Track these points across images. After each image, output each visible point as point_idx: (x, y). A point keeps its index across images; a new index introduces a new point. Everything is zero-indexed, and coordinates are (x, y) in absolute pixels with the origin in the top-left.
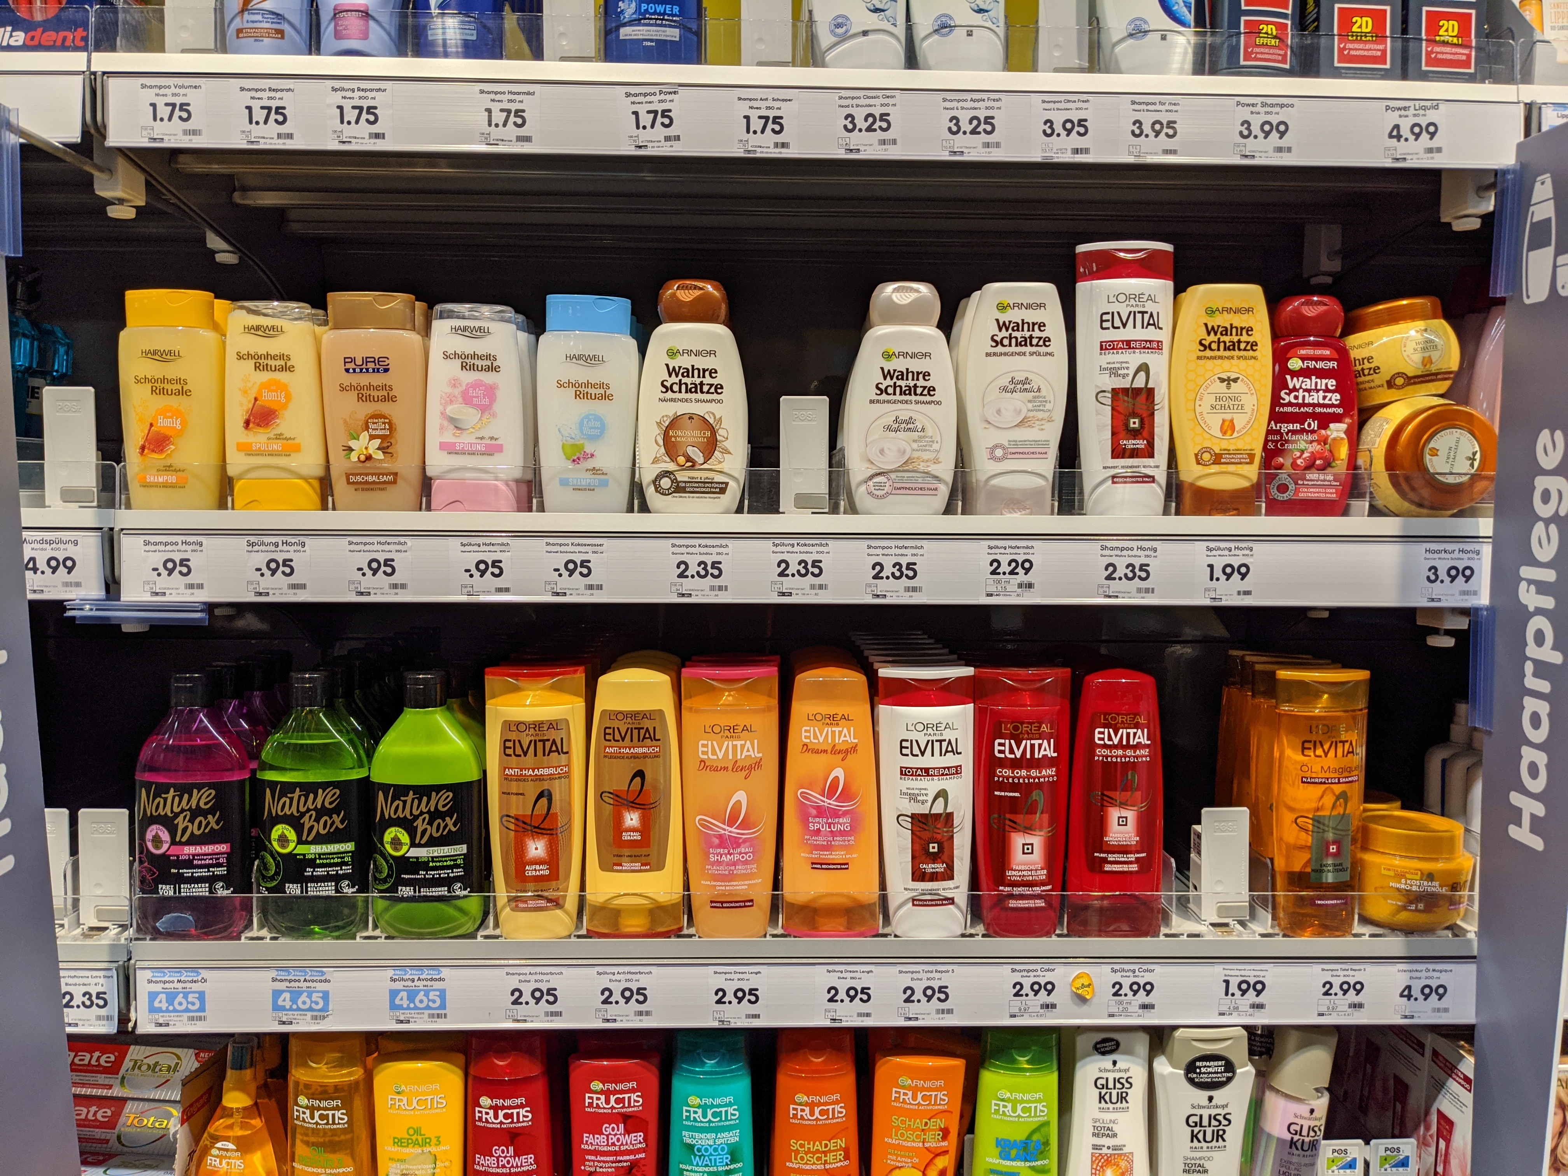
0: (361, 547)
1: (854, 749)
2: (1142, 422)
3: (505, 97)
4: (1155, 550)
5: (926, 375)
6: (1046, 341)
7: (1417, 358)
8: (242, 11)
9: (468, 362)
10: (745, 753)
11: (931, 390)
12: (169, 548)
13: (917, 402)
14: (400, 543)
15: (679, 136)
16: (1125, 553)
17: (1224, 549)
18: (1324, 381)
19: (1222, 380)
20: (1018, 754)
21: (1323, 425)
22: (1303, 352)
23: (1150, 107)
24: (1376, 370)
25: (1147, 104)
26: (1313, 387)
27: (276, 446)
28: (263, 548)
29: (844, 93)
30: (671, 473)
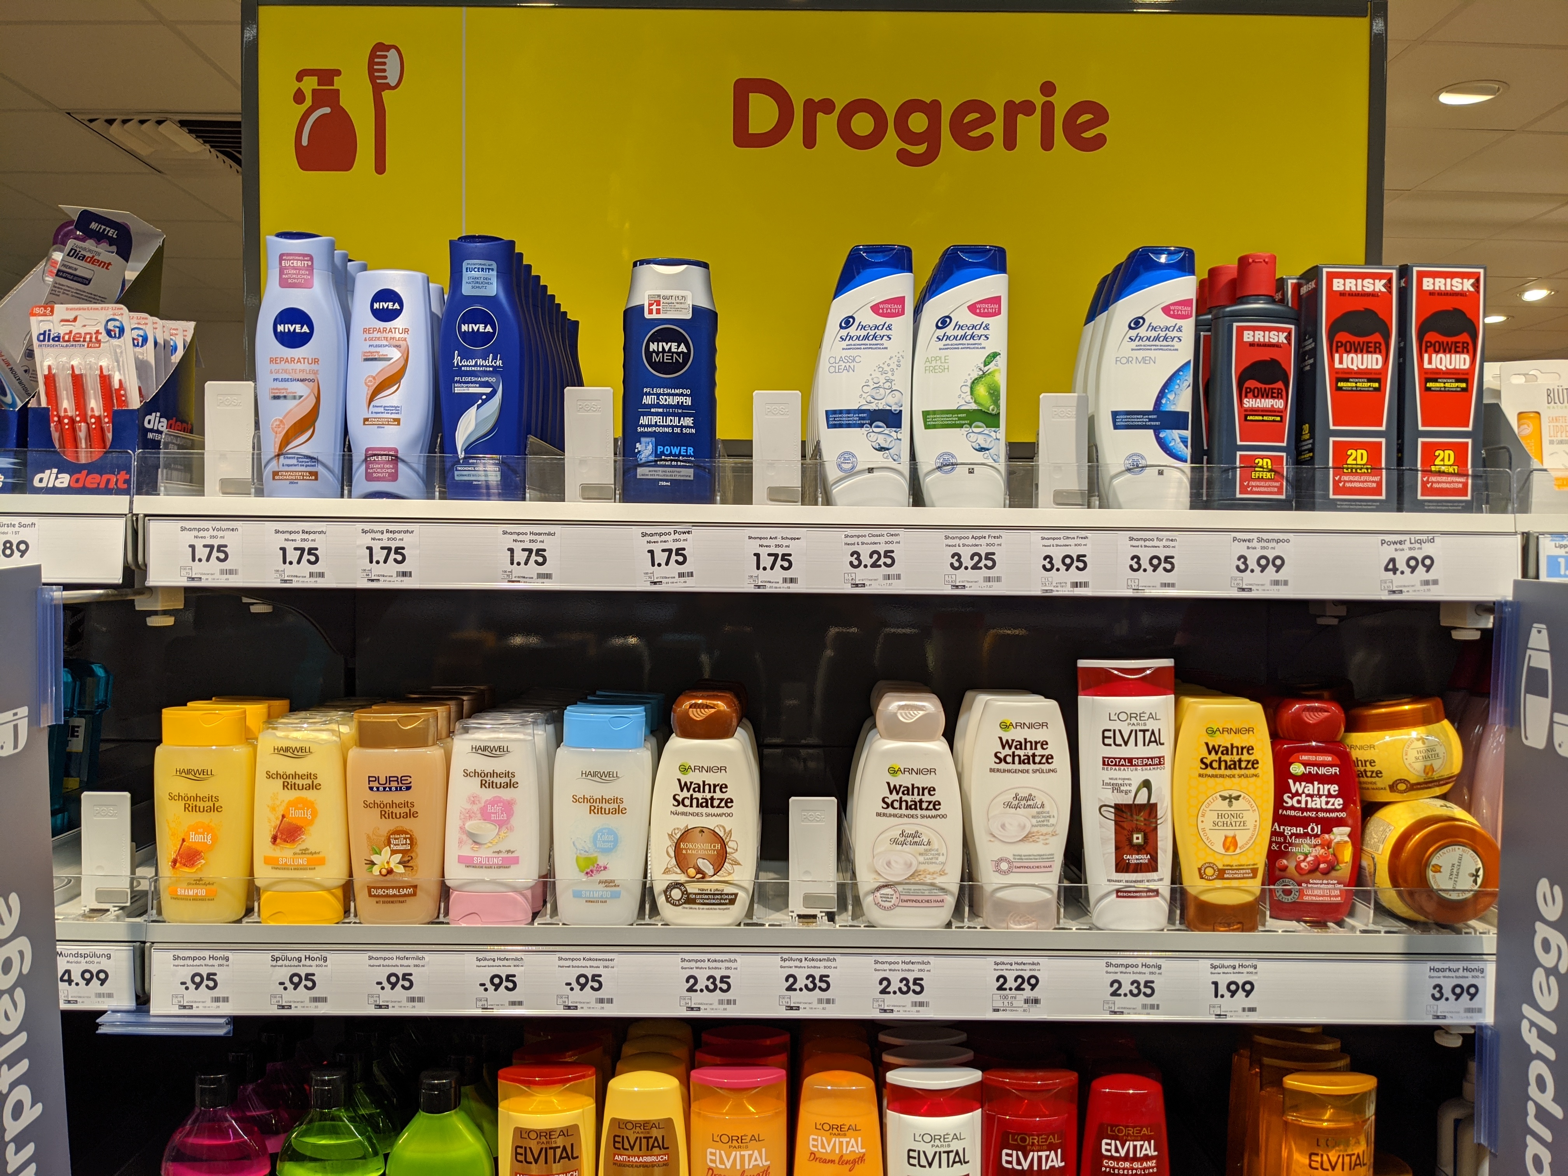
0: (381, 962)
1: (861, 1159)
2: (1145, 838)
3: (527, 538)
4: (1160, 967)
5: (931, 790)
6: (1049, 758)
7: (1419, 766)
8: (278, 455)
9: (487, 780)
10: (753, 1163)
11: (936, 805)
12: (197, 962)
13: (923, 817)
14: (418, 958)
15: (692, 573)
16: (1129, 969)
17: (1228, 967)
18: (1327, 787)
19: (1224, 798)
20: (1026, 1166)
21: (1327, 829)
22: (1305, 758)
23: (1148, 543)
24: (1378, 774)
25: (1145, 540)
26: (1316, 792)
27: (302, 861)
28: (287, 963)
29: (850, 532)
30: (682, 884)
